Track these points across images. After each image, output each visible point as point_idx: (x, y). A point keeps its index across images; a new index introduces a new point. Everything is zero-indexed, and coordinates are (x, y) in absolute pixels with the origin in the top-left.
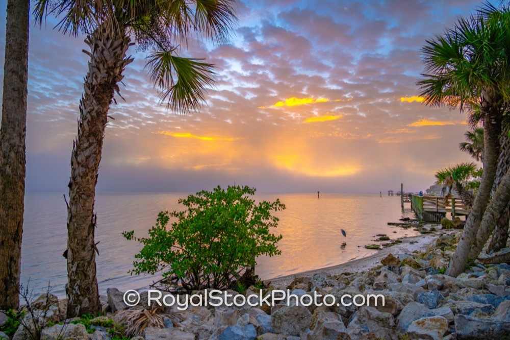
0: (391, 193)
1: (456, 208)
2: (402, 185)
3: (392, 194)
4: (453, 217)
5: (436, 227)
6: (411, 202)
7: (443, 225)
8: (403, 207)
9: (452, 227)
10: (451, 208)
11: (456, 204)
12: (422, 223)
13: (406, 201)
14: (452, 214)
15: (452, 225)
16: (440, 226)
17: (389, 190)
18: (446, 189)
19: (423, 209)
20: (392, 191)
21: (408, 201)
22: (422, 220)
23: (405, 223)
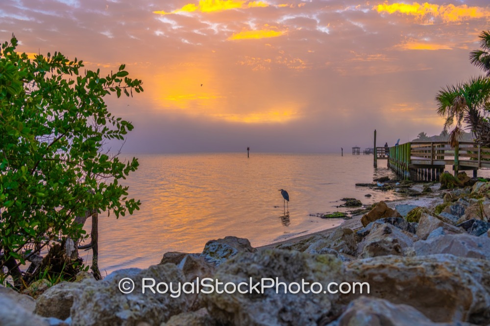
0: (356, 151)
1: (460, 158)
2: (375, 132)
3: (358, 153)
4: (456, 172)
5: (431, 187)
6: (388, 158)
7: (442, 182)
8: (375, 166)
9: (456, 185)
10: (453, 158)
11: (460, 152)
12: (408, 183)
13: (381, 158)
14: (454, 168)
15: (456, 182)
16: (437, 186)
17: (355, 146)
18: (452, 120)
19: (410, 161)
20: (357, 148)
21: (384, 158)
22: (409, 179)
23: (384, 184)
